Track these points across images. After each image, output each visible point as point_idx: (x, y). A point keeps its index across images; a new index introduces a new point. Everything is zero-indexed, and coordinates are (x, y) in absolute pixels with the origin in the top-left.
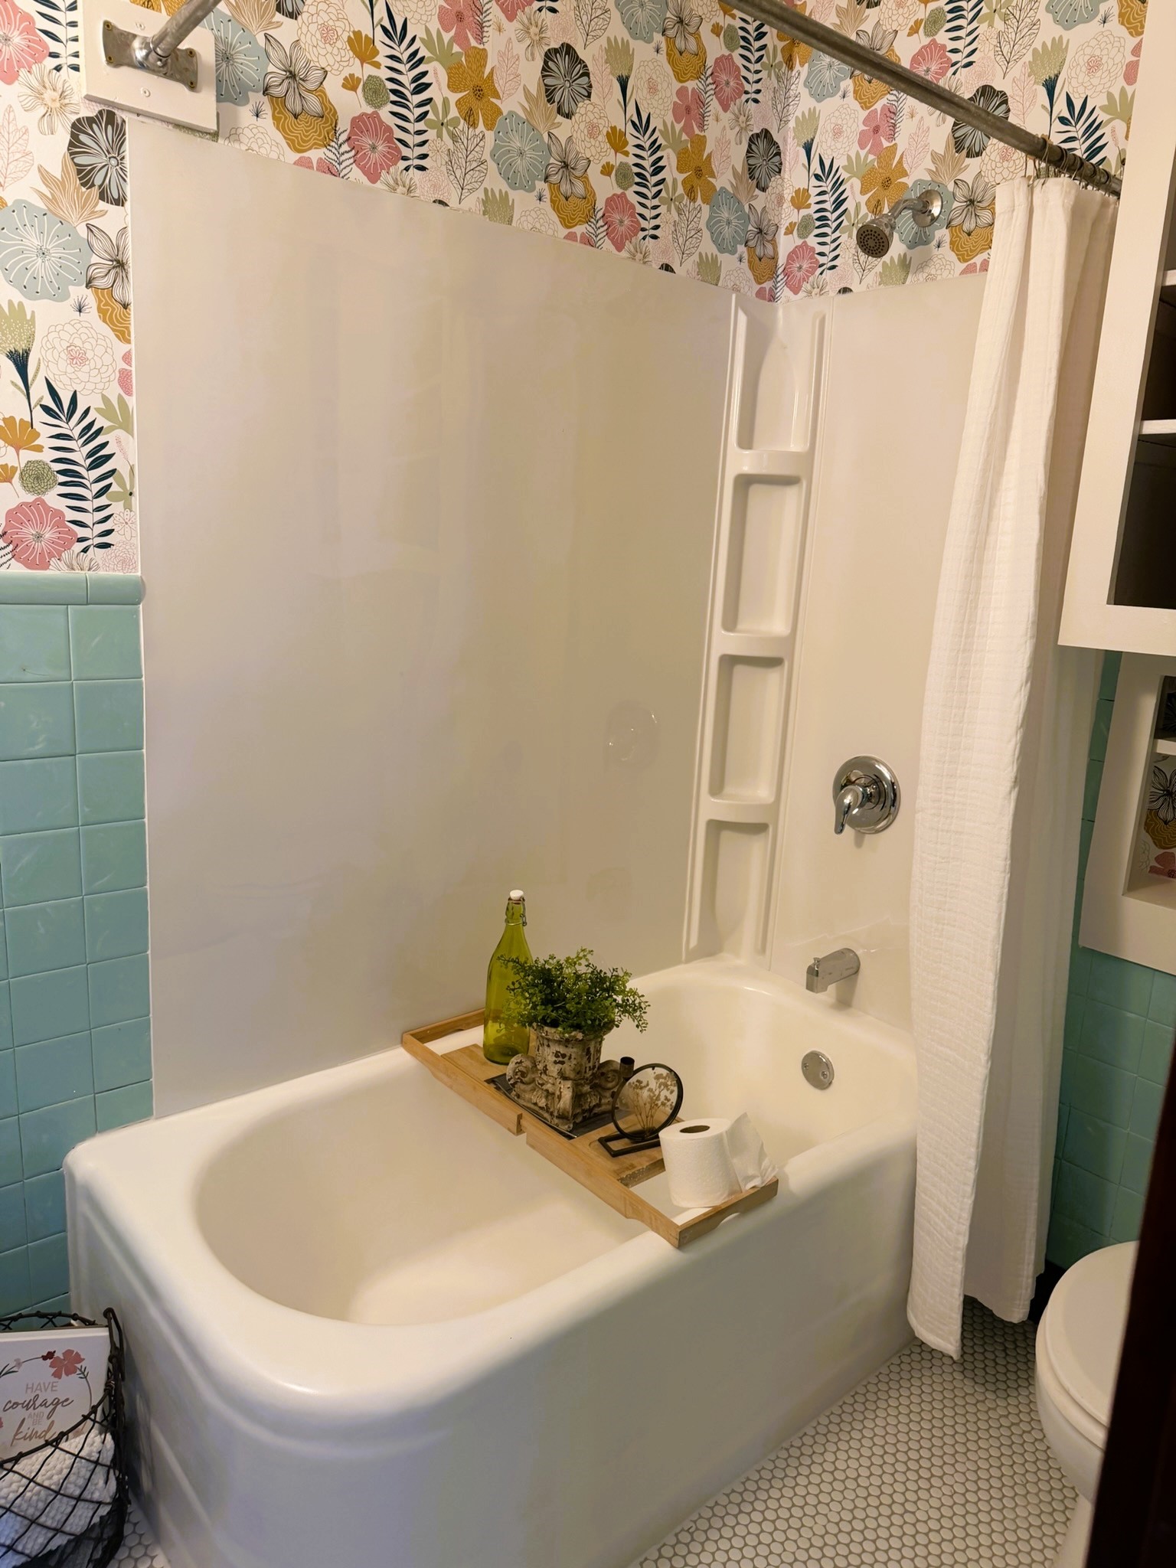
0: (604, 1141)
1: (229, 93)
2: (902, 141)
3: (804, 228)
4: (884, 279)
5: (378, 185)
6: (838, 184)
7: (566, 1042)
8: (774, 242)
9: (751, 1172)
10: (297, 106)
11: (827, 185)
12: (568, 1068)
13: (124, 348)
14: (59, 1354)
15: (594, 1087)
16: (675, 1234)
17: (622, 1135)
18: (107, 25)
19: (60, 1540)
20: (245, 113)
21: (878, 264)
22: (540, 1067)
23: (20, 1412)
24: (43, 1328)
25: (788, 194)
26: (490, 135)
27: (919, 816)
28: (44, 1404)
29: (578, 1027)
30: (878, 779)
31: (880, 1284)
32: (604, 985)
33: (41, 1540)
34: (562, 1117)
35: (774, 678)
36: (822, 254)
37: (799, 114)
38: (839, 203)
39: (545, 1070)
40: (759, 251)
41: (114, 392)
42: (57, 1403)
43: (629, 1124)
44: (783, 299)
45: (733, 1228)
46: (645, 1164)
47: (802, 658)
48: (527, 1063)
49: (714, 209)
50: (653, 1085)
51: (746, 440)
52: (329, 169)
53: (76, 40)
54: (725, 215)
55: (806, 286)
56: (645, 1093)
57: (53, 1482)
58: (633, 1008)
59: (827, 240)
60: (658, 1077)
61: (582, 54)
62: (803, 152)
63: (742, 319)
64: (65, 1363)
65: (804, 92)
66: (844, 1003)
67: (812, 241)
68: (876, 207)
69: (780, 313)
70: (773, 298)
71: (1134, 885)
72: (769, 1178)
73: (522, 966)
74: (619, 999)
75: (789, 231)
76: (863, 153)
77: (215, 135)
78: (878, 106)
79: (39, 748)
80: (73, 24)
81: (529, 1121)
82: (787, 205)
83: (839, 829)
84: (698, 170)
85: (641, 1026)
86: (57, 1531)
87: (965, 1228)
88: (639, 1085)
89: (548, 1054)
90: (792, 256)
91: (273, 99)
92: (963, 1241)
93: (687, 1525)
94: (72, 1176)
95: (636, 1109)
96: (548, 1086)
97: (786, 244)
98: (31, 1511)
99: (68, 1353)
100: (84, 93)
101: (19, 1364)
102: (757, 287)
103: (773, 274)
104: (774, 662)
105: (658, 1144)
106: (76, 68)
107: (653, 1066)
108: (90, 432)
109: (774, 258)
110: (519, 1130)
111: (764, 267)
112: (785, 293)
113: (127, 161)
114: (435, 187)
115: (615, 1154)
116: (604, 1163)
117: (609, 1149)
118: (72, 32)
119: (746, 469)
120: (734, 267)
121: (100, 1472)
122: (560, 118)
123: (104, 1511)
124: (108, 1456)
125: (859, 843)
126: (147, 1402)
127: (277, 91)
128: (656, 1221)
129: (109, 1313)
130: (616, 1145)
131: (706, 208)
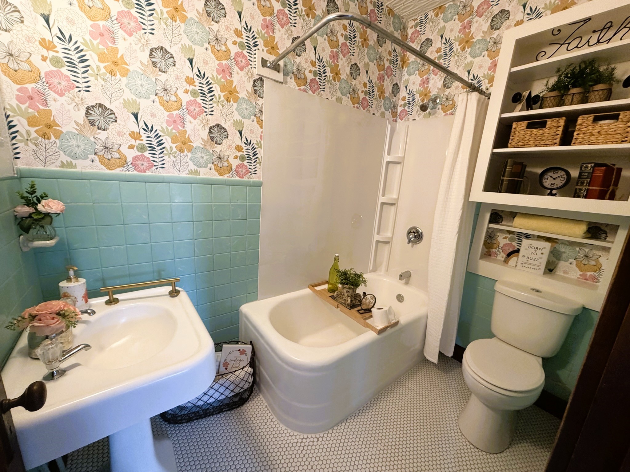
0: (358, 311)
1: (286, 74)
2: (430, 85)
3: (404, 105)
4: (424, 117)
5: (315, 94)
6: (413, 95)
7: (349, 288)
8: (397, 109)
9: (393, 318)
10: (299, 76)
11: (411, 95)
12: (349, 294)
13: (261, 130)
14: (241, 350)
15: (355, 299)
16: (378, 331)
17: (362, 309)
18: (262, 58)
19: (242, 390)
20: (289, 78)
21: (423, 113)
22: (343, 294)
23: (233, 362)
24: (236, 344)
25: (401, 98)
26: (338, 84)
27: (432, 240)
28: (238, 360)
29: (352, 285)
30: (418, 232)
31: (418, 346)
32: (359, 276)
33: (238, 390)
34: (348, 305)
35: (393, 208)
36: (409, 111)
37: (404, 79)
38: (413, 100)
39: (344, 295)
40: (394, 111)
41: (259, 140)
42: (241, 360)
43: (364, 307)
44: (398, 122)
45: (389, 331)
46: (368, 316)
47: (400, 203)
48: (339, 293)
49: (385, 100)
50: (370, 299)
51: (389, 154)
52: (305, 91)
53: (255, 61)
54: (387, 102)
55: (404, 119)
56: (368, 301)
57: (242, 377)
58: (364, 281)
59: (410, 108)
60: (371, 297)
61: (359, 65)
62: (405, 88)
63: (390, 126)
64: (243, 352)
65: (406, 74)
66: (407, 283)
67: (406, 108)
68: (423, 101)
69: (397, 125)
70: (396, 121)
71: (481, 258)
72: (397, 321)
73: (339, 271)
74: (361, 279)
75: (401, 106)
76: (420, 88)
77: (282, 83)
78: (425, 77)
79: (240, 218)
80: (255, 58)
81: (340, 306)
82: (400, 100)
83: (409, 243)
84: (382, 92)
85: (366, 285)
86: (242, 388)
87: (440, 334)
88: (367, 299)
89: (345, 291)
90: (401, 112)
91: (294, 75)
92: (440, 337)
93: (376, 397)
94: (241, 312)
95: (366, 304)
96: (345, 298)
97: (400, 109)
98: (237, 383)
99: (243, 350)
100: (257, 73)
101: (233, 351)
102: (393, 119)
103: (396, 116)
104: (393, 204)
105: (371, 312)
106: (255, 68)
107: (370, 294)
108: (253, 148)
109: (397, 112)
110: (338, 307)
111: (394, 114)
112: (399, 120)
113: (264, 89)
114: (327, 95)
115: (361, 314)
116: (358, 315)
117: (359, 312)
118: (255, 60)
119: (388, 160)
120: (388, 114)
121: (250, 375)
122: (353, 80)
123: (251, 384)
124: (252, 373)
125: (412, 246)
126: (259, 362)
127: (295, 73)
128: (373, 328)
129: (251, 342)
130: (361, 312)
131: (383, 101)
